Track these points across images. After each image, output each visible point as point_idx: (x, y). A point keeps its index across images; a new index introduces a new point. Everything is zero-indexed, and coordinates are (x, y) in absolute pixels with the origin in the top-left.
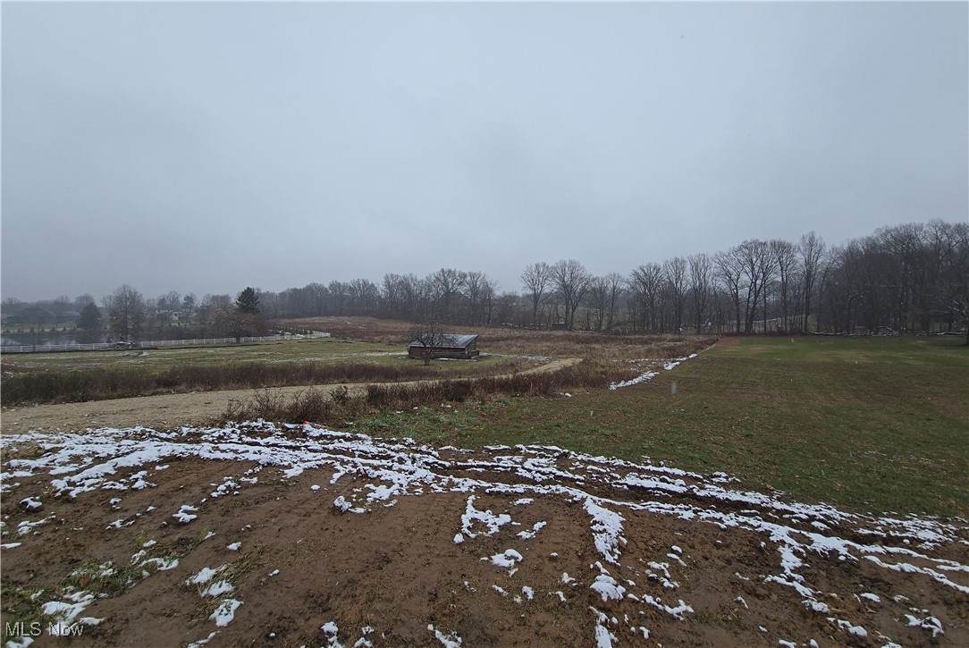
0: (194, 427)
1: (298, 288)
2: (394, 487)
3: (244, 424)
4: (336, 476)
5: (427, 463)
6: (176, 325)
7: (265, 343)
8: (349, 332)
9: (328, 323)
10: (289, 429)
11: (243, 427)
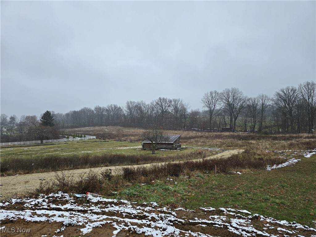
0: (19, 199)
1: (76, 110)
3: (50, 195)
4: (115, 232)
5: (170, 221)
6: (6, 133)
7: (57, 143)
8: (107, 135)
9: (94, 130)
10: (78, 198)
11: (50, 197)
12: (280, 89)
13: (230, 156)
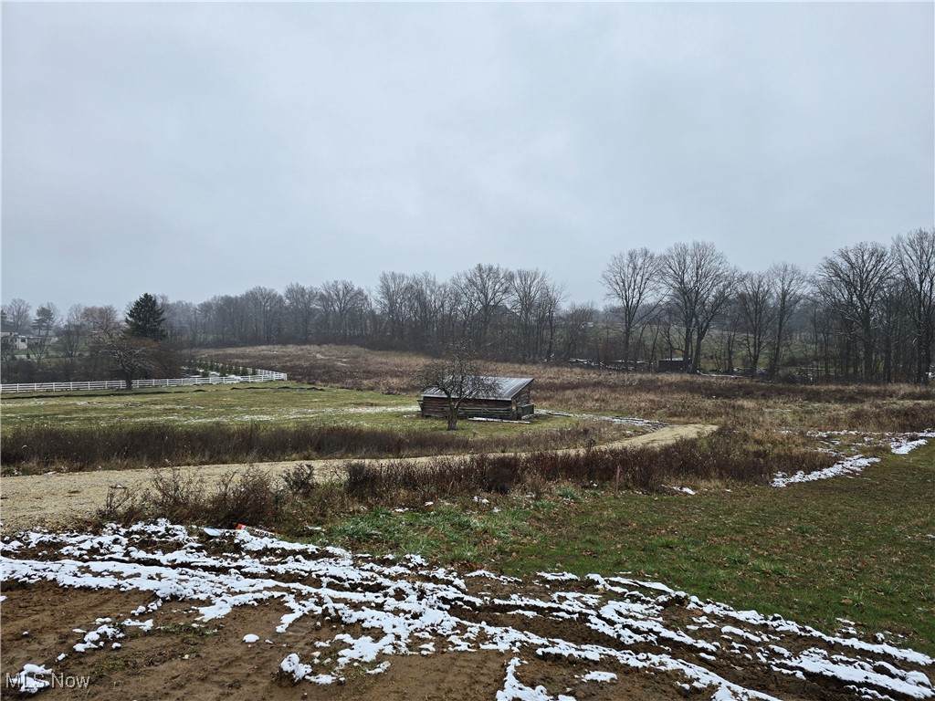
0: (50, 533)
1: (232, 295)
2: (385, 640)
3: (135, 528)
4: (287, 619)
5: (444, 600)
6: (24, 356)
7: (174, 390)
8: (319, 371)
9: (283, 356)
10: (212, 537)
11: (133, 532)
12: (837, 251)
13: (671, 442)
